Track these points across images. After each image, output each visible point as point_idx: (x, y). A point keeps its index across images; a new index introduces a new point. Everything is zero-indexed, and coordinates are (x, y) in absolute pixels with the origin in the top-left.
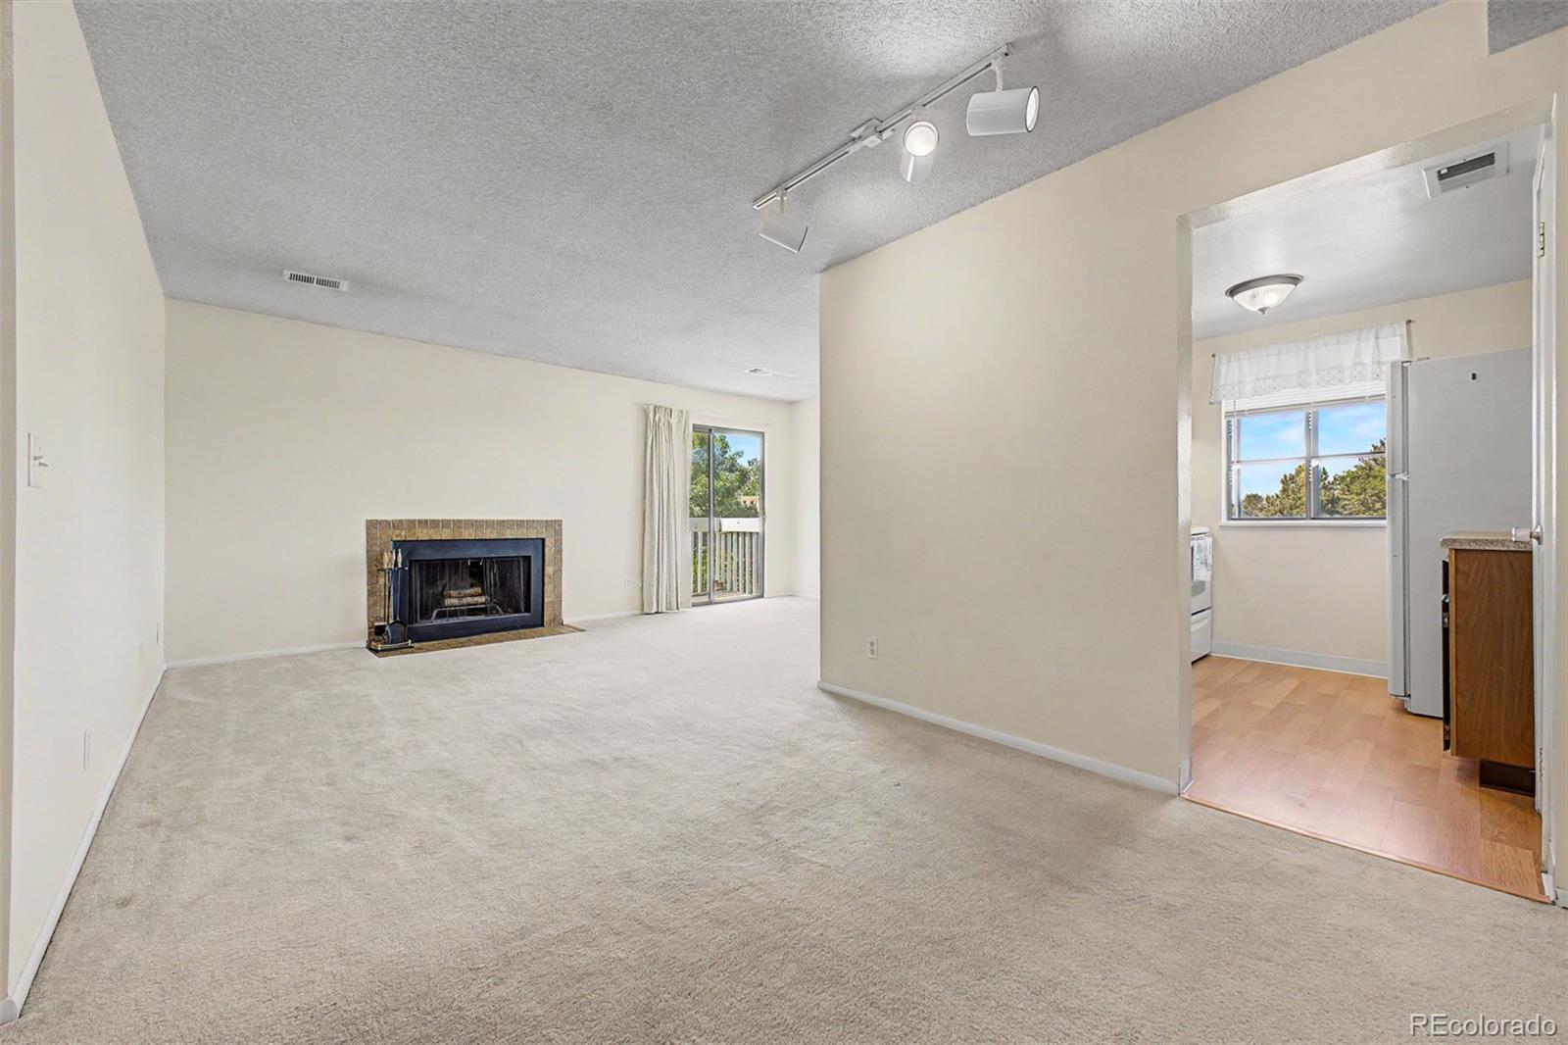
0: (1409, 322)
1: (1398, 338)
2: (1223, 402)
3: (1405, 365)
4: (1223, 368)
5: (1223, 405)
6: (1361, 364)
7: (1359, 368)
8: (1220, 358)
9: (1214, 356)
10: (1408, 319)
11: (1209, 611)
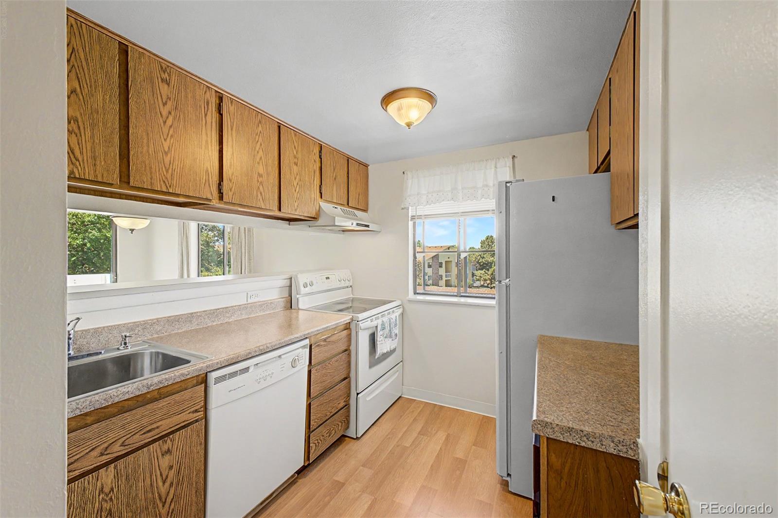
0: (514, 157)
1: (508, 168)
2: (410, 208)
3: (508, 185)
4: (410, 182)
5: (410, 210)
6: (487, 186)
7: (486, 189)
8: (407, 174)
9: (403, 173)
10: (513, 154)
11: (401, 363)
